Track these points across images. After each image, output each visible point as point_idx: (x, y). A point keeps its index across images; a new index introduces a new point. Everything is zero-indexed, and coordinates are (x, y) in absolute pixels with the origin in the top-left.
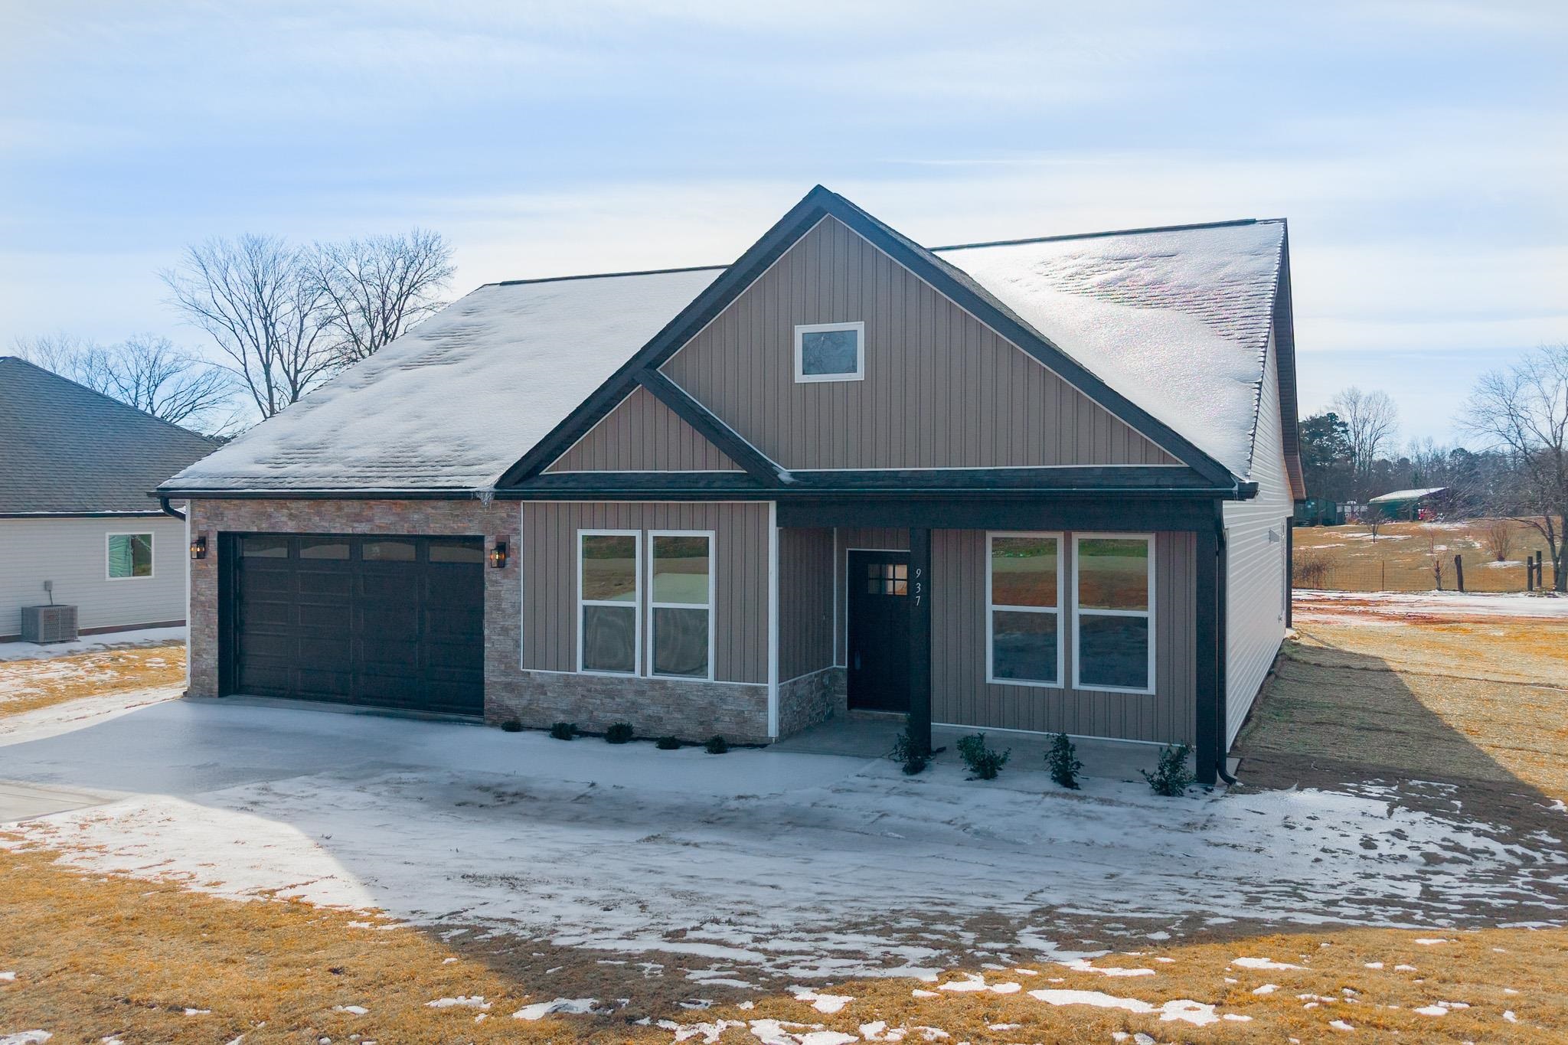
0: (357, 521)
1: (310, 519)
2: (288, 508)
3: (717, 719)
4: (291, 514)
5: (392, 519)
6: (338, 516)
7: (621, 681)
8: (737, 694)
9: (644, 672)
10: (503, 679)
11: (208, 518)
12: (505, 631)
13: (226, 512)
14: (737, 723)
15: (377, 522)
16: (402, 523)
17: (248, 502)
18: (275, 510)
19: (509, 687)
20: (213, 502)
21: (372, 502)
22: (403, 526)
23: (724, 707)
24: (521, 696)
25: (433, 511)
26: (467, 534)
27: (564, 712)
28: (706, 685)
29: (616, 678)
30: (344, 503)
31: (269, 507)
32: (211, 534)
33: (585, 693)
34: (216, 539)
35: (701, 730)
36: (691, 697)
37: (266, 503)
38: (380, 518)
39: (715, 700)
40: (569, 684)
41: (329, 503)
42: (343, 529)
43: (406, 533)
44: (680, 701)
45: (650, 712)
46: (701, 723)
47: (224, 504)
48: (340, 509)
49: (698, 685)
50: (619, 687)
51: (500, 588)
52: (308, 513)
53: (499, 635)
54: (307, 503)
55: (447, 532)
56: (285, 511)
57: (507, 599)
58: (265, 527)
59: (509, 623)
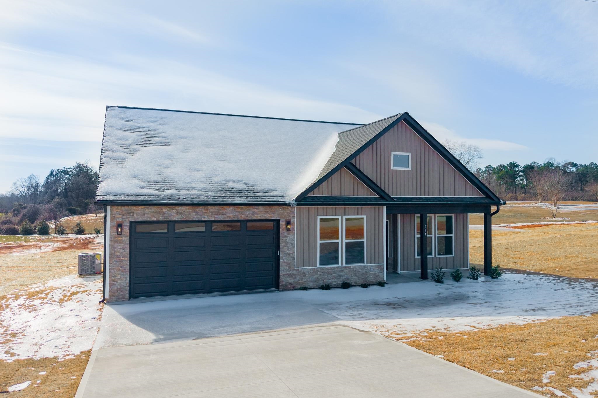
0: (217, 215)
1: (189, 214)
2: (176, 210)
3: (368, 277)
4: (178, 212)
5: (236, 213)
6: (206, 213)
7: (335, 268)
8: (374, 268)
9: (342, 264)
10: (288, 272)
11: (123, 215)
12: (289, 254)
13: (135, 212)
14: (374, 277)
15: (228, 215)
16: (240, 215)
17: (151, 207)
18: (168, 210)
19: (290, 275)
20: (127, 207)
21: (225, 207)
22: (241, 216)
23: (370, 272)
24: (295, 278)
25: (256, 210)
26: (272, 219)
27: (313, 281)
28: (364, 266)
29: (333, 267)
30: (209, 207)
31: (165, 209)
32: (125, 222)
33: (321, 274)
34: (129, 225)
35: (362, 281)
36: (359, 271)
37: (162, 207)
38: (229, 213)
39: (367, 271)
40: (315, 271)
41: (201, 207)
42: (209, 218)
43: (243, 219)
44: (355, 272)
45: (345, 277)
46: (363, 279)
47: (134, 208)
48: (207, 209)
49: (361, 266)
50: (334, 270)
51: (287, 239)
52: (188, 212)
53: (286, 256)
54: (188, 207)
55: (263, 218)
56: (175, 211)
57: (290, 242)
58: (161, 218)
59: (290, 252)
